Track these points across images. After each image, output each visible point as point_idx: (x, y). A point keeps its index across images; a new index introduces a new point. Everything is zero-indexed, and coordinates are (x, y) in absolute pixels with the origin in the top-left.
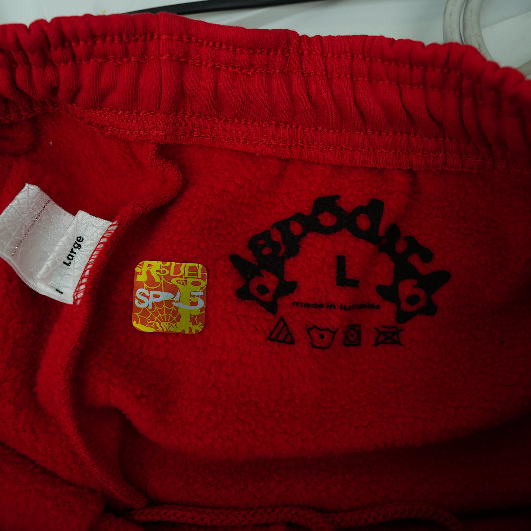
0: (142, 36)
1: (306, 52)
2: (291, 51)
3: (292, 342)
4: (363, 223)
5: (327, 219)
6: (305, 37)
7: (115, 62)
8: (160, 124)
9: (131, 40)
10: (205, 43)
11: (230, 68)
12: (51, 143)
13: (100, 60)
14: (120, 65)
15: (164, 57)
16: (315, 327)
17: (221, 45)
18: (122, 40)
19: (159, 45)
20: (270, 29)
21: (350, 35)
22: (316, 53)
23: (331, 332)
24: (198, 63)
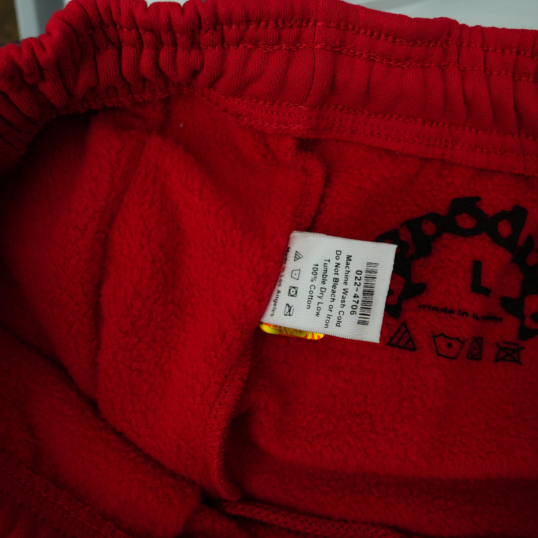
0: (298, 23)
1: (464, 45)
2: (451, 42)
3: (414, 349)
4: (504, 229)
5: (465, 221)
6: (464, 26)
7: (265, 49)
8: (303, 117)
9: (286, 26)
10: (362, 32)
11: (385, 60)
12: (181, 125)
13: (250, 46)
14: (270, 52)
15: (319, 46)
16: (442, 334)
17: (380, 35)
18: (277, 25)
19: (315, 33)
20: (432, 18)
21: (518, 29)
22: (476, 46)
23: (460, 341)
24: (352, 53)
